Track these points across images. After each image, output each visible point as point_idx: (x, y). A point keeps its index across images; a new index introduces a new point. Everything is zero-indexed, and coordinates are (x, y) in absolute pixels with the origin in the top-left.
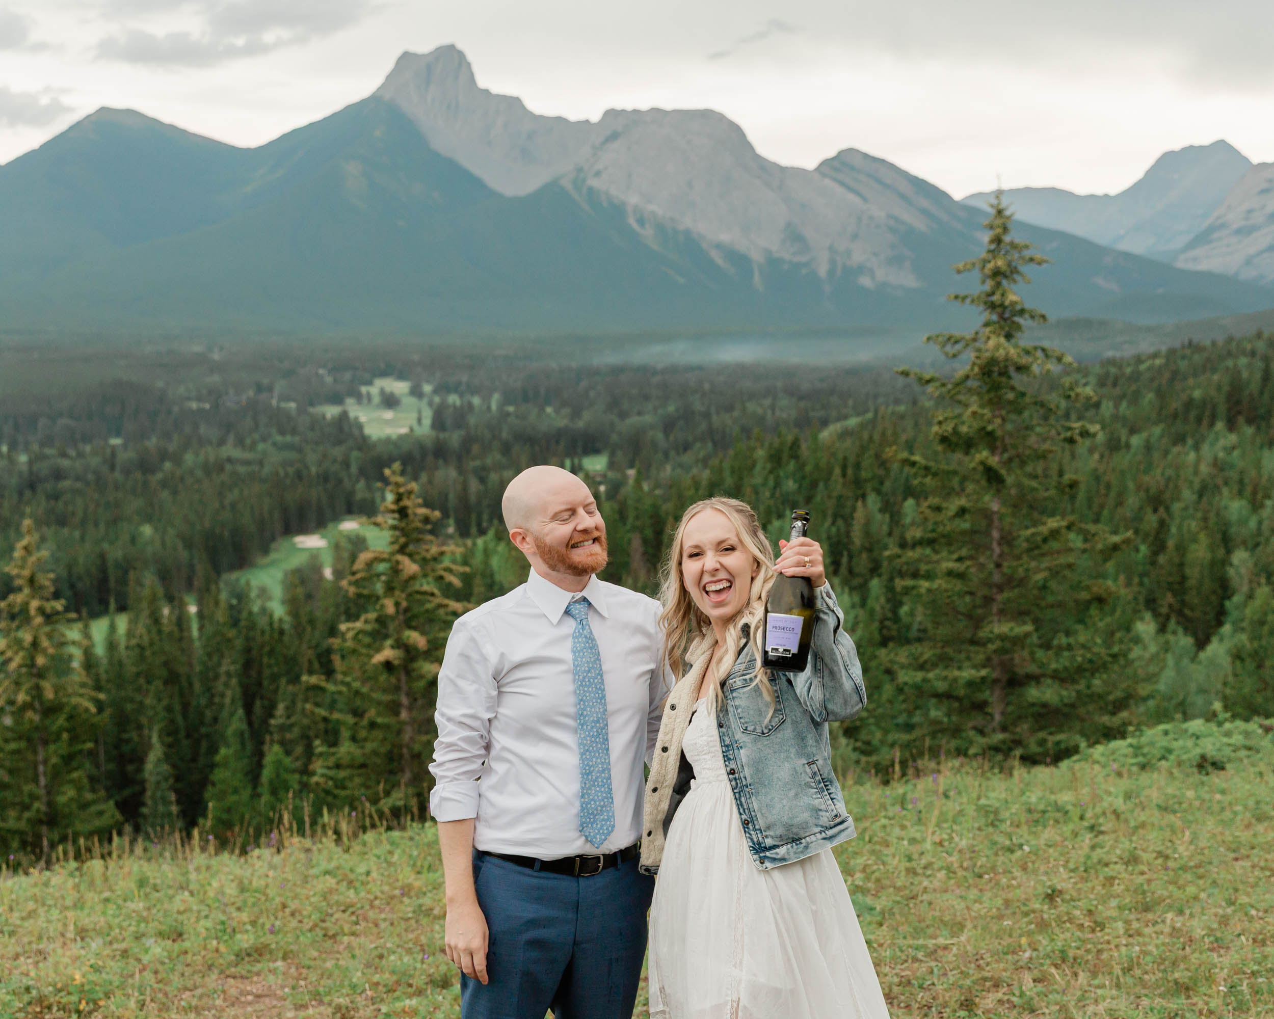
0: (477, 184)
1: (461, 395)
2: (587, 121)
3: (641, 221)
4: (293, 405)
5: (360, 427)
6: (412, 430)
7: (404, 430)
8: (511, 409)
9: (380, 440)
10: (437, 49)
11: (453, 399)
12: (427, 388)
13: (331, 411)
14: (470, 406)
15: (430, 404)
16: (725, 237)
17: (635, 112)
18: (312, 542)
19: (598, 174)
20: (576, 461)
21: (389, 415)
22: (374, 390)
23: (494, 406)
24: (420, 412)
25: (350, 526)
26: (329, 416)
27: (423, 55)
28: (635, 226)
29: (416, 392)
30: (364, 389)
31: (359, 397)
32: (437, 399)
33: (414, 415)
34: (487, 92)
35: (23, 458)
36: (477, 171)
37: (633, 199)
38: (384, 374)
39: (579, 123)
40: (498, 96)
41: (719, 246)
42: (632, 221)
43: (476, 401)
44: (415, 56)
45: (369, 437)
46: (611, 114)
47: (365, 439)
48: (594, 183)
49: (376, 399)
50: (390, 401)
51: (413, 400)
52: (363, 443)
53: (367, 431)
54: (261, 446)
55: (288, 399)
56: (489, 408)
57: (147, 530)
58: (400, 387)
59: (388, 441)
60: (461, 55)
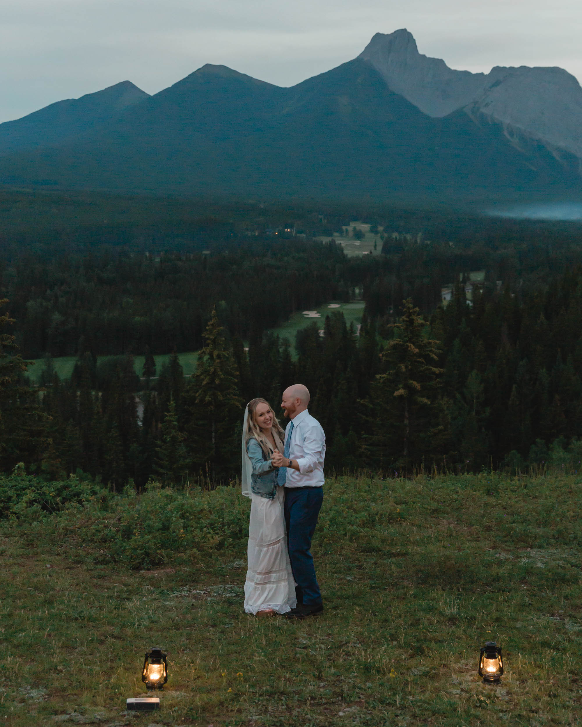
0: (415, 110)
1: (400, 233)
2: (482, 74)
3: (512, 134)
4: (304, 235)
5: (342, 250)
6: (371, 252)
7: (366, 253)
8: (429, 242)
9: (352, 258)
10: (395, 32)
11: (395, 235)
12: (381, 228)
13: (325, 240)
14: (405, 239)
15: (382, 238)
16: (562, 144)
17: (511, 68)
18: (313, 314)
19: (487, 105)
20: (466, 275)
21: (358, 243)
22: (350, 228)
23: (419, 241)
24: (375, 242)
25: (334, 306)
26: (324, 243)
27: (388, 35)
28: (508, 136)
29: (374, 230)
30: (344, 228)
31: (341, 232)
32: (386, 235)
33: (373, 244)
34: (424, 56)
35: (158, 260)
36: (414, 102)
37: (507, 121)
38: (355, 219)
39: (477, 75)
40: (430, 58)
41: (558, 149)
42: (506, 133)
43: (409, 237)
44: (383, 35)
45: (347, 255)
46: (496, 70)
47: (345, 256)
48: (484, 110)
49: (351, 234)
50: (359, 235)
51: (372, 235)
52: (343, 259)
53: (345, 252)
54: (286, 259)
55: (301, 232)
56: (416, 241)
57: (223, 303)
58: (365, 227)
59: (357, 258)
60: (410, 35)
